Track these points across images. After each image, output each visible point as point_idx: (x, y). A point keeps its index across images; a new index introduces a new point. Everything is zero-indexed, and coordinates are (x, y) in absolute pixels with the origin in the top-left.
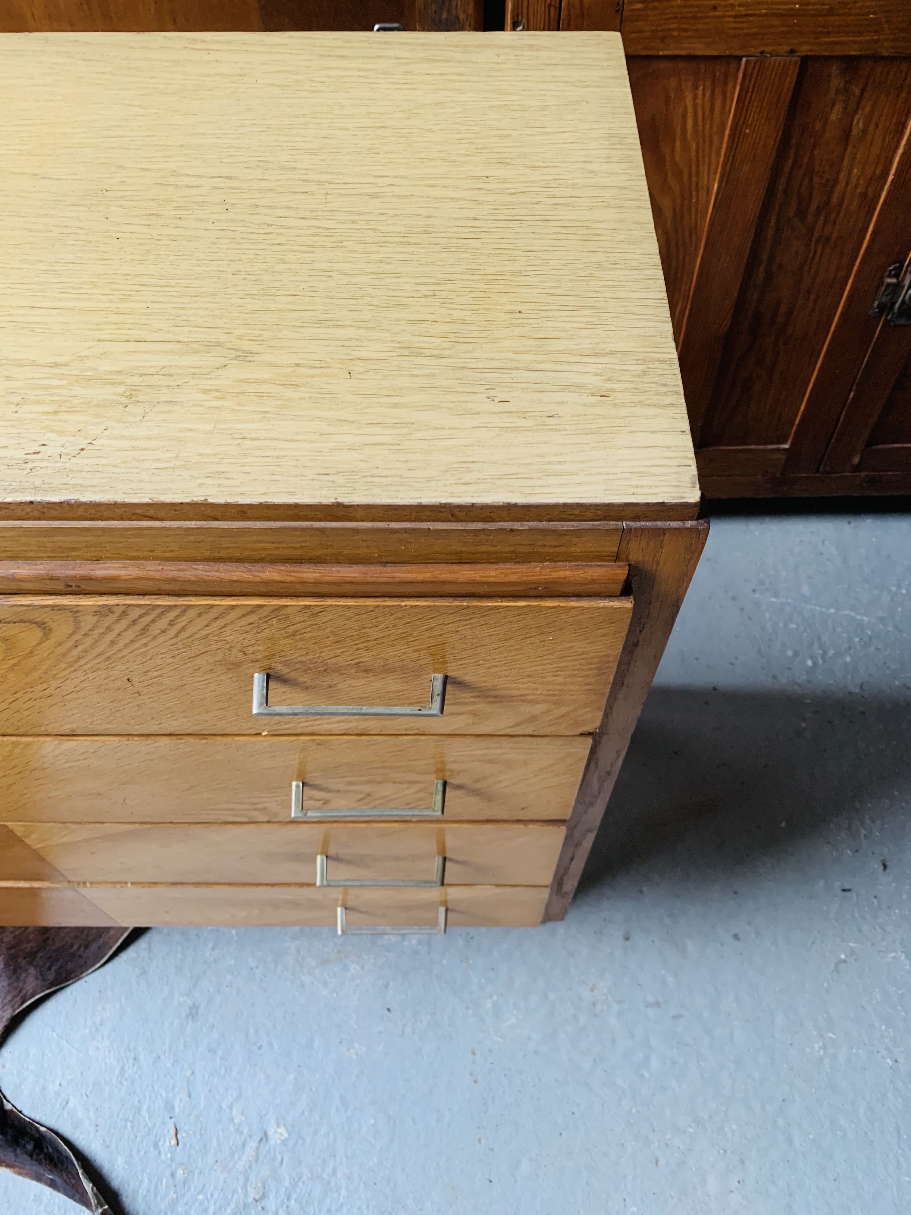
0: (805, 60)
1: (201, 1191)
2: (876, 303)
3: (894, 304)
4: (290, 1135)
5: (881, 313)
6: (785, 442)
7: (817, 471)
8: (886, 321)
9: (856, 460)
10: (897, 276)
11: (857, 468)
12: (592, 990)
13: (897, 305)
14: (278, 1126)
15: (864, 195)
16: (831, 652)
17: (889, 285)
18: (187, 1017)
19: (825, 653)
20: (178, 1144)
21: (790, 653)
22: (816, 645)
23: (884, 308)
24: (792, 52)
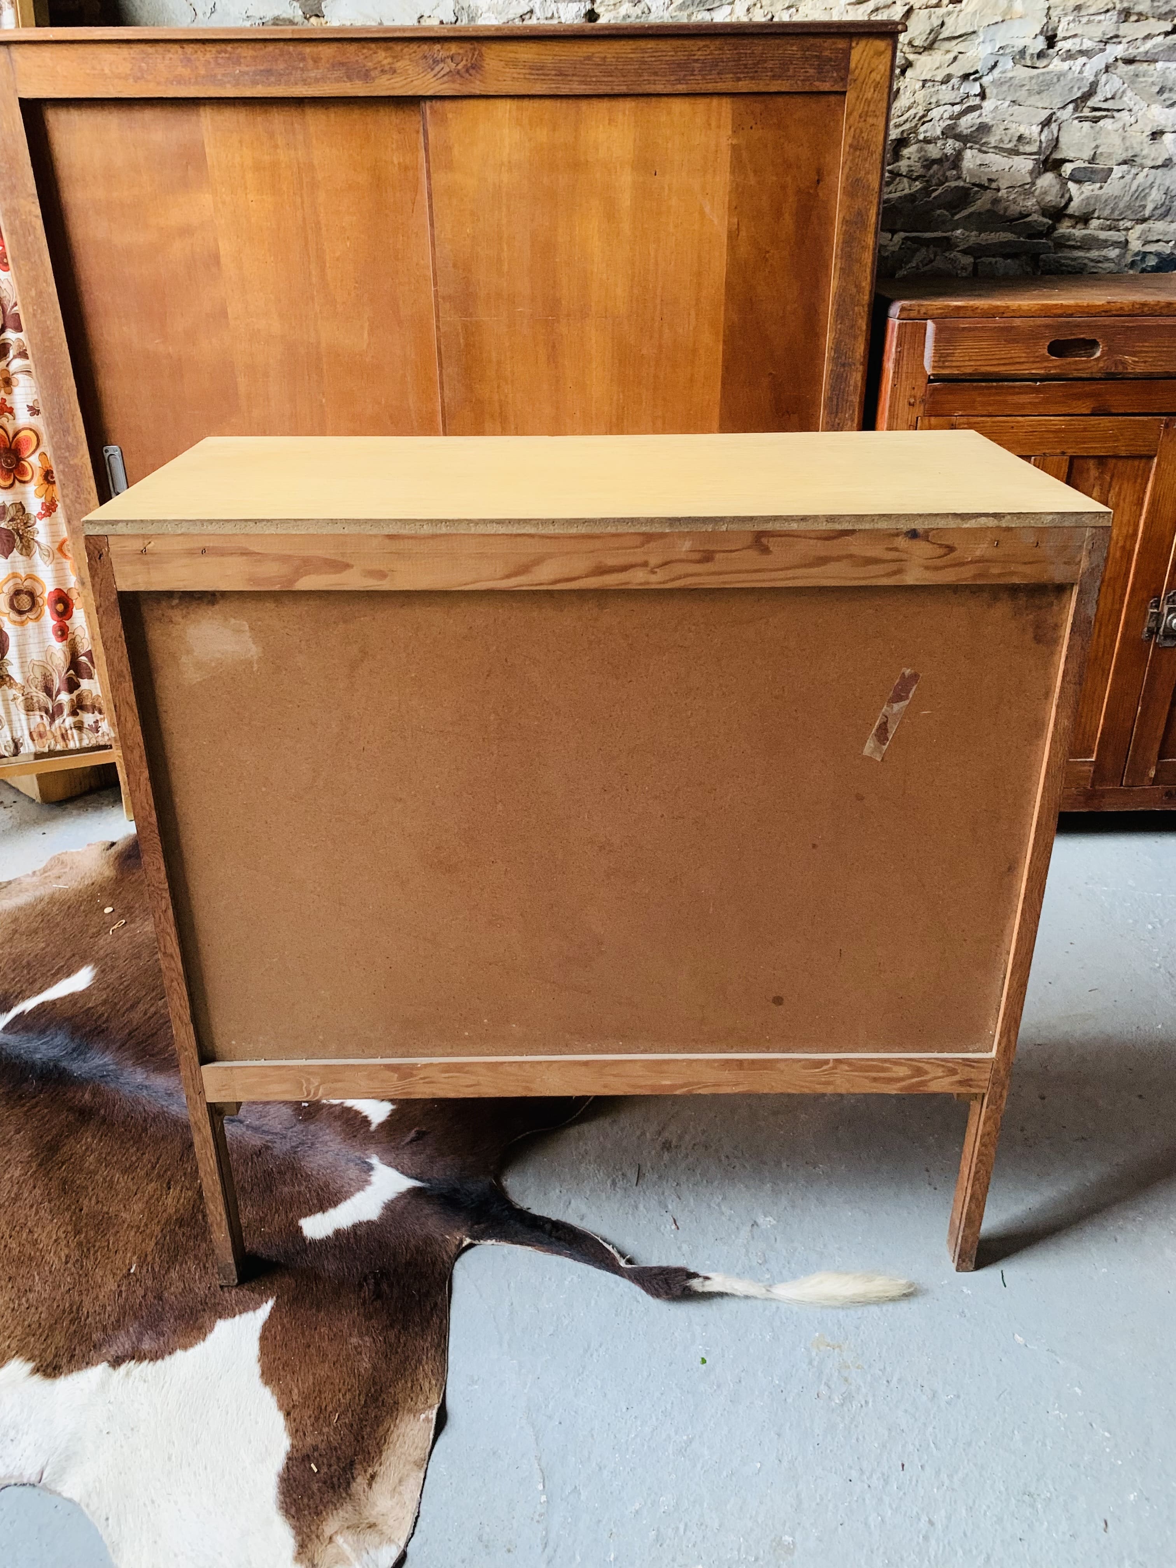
0: (1072, 459)
1: (708, 1258)
2: (1146, 629)
3: (1159, 629)
4: (778, 1222)
5: (1150, 637)
6: (1090, 756)
7: (1121, 785)
8: (1156, 644)
9: (1152, 773)
10: (1157, 607)
11: (1155, 781)
12: (1022, 1130)
13: (1162, 629)
14: (765, 1216)
15: (1123, 548)
16: (1166, 921)
17: (1152, 613)
18: (662, 1149)
19: (1161, 921)
20: (678, 1228)
21: (1131, 921)
22: (1151, 916)
23: (1152, 632)
24: (1063, 453)
